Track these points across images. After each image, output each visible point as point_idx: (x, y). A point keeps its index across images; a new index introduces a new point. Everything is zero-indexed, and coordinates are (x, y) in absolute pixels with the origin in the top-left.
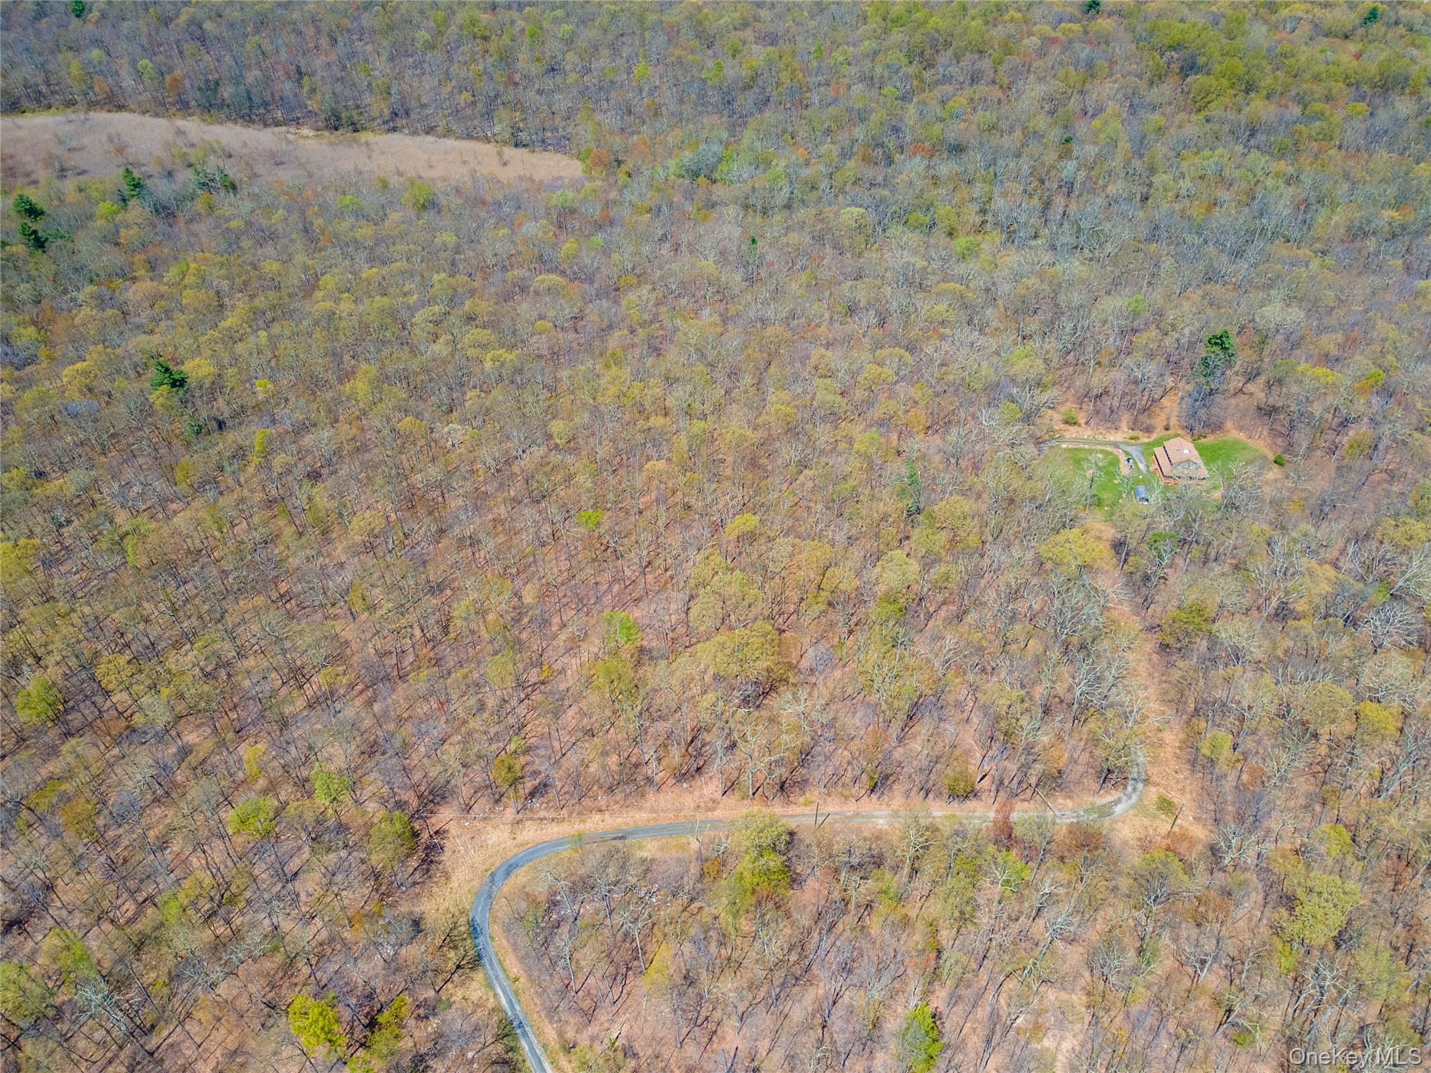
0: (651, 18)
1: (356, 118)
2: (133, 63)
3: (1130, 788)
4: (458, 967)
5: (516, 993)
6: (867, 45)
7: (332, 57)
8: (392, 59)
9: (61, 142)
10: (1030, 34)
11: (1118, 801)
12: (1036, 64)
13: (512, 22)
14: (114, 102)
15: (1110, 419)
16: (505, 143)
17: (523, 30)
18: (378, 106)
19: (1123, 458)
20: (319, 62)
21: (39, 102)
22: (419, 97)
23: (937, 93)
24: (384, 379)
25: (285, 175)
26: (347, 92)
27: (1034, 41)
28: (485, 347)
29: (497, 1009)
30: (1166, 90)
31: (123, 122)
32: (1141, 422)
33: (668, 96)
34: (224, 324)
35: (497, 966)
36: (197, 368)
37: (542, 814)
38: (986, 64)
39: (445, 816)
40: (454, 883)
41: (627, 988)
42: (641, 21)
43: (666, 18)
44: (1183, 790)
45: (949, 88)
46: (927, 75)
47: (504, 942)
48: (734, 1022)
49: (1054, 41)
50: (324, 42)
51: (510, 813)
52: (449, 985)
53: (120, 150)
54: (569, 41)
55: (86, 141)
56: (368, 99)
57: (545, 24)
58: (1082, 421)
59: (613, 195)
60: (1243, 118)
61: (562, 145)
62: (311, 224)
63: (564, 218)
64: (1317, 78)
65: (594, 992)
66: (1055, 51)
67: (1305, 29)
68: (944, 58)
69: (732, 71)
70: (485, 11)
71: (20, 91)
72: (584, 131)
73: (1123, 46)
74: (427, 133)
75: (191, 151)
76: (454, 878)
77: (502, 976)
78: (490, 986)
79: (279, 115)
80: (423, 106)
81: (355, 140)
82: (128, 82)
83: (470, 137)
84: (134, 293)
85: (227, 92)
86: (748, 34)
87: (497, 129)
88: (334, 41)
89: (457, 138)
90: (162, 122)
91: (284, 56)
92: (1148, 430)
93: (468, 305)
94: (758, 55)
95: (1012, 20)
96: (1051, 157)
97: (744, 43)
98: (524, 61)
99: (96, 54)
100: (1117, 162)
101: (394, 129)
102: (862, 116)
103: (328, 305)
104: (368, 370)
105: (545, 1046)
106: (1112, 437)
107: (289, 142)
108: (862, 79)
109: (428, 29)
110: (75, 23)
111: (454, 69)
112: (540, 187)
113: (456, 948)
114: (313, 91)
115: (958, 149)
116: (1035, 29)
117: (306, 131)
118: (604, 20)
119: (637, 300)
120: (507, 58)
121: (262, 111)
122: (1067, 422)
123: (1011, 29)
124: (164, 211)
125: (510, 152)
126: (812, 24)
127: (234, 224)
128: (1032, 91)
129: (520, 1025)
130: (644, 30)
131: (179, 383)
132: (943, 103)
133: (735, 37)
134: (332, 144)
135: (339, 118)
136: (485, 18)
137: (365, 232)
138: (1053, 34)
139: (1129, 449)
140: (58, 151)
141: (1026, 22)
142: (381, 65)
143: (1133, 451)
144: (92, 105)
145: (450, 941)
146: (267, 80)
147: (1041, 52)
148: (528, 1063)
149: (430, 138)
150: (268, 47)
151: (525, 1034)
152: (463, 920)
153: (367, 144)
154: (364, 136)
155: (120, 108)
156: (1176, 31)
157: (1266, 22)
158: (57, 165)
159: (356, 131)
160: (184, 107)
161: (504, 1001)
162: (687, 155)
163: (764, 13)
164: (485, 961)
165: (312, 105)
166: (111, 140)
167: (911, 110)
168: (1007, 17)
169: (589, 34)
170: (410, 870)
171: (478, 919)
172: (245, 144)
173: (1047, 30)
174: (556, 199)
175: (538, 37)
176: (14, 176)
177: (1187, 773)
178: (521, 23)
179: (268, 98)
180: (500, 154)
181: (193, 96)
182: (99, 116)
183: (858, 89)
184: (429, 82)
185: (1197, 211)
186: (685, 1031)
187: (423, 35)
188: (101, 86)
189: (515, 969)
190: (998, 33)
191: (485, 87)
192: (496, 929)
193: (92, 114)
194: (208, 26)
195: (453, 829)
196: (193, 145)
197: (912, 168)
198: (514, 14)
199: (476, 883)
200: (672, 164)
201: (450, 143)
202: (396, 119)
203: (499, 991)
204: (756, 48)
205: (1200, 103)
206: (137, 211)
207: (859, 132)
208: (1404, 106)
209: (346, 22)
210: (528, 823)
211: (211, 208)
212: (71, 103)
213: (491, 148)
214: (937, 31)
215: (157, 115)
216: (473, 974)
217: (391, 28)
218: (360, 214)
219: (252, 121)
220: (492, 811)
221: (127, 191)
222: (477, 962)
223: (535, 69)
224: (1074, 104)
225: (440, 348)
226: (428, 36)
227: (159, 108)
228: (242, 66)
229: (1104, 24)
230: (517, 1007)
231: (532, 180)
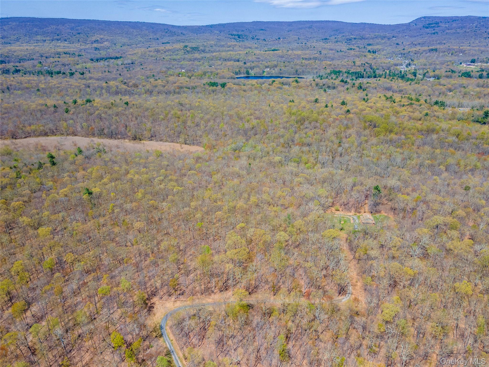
0: (225, 113)
1: (141, 137)
2: (81, 124)
3: (347, 296)
4: (156, 337)
5: (172, 344)
6: (285, 120)
7: (136, 122)
8: (152, 123)
9: (59, 143)
10: (330, 117)
11: (344, 298)
12: (332, 125)
13: (186, 114)
14: (74, 134)
15: (349, 210)
16: (183, 143)
17: (189, 116)
18: (147, 134)
19: (352, 219)
20: (132, 124)
21: (53, 134)
22: (159, 132)
23: (304, 131)
24: (145, 193)
25: (121, 151)
26: (140, 131)
27: (332, 119)
28: (174, 186)
29: (166, 348)
30: (367, 132)
31: (76, 139)
32: (358, 210)
33: (229, 132)
34: (103, 181)
35: (167, 337)
36: (96, 190)
37: (182, 299)
38: (318, 125)
39: (155, 300)
40: (156, 316)
41: (203, 342)
42: (222, 113)
43: (229, 113)
44: (362, 297)
45: (307, 130)
46: (301, 127)
47: (169, 331)
48: (233, 351)
49: (337, 119)
50: (134, 119)
51: (173, 299)
52: (153, 341)
53: (75, 145)
54: (202, 119)
55: (66, 143)
56: (145, 132)
57: (196, 114)
58: (341, 210)
59: (212, 155)
60: (388, 138)
61: (199, 144)
62: (127, 160)
63: (198, 159)
64: (409, 129)
65: (194, 343)
66: (337, 122)
67: (407, 118)
68: (306, 122)
69: (247, 126)
70: (179, 111)
71: (48, 131)
72: (205, 140)
73: (356, 120)
74: (161, 141)
75: (95, 145)
76: (156, 315)
77: (168, 339)
78: (165, 342)
79: (119, 137)
80: (161, 134)
81: (141, 143)
82: (79, 129)
83: (172, 142)
84: (79, 175)
85: (106, 131)
86: (252, 117)
87: (180, 140)
88: (137, 118)
89: (169, 142)
90: (88, 138)
91: (123, 122)
92: (360, 212)
93: (170, 178)
94: (255, 122)
95: (326, 114)
96: (336, 146)
97: (251, 119)
98: (189, 123)
99: (71, 121)
100: (353, 148)
101: (151, 140)
102: (283, 136)
103: (132, 176)
104: (142, 190)
105: (179, 358)
106: (349, 214)
107: (121, 143)
108: (284, 128)
109: (163, 115)
110: (66, 114)
111: (169, 125)
112: (192, 153)
113: (156, 332)
114: (130, 131)
115: (309, 145)
116: (332, 116)
117: (126, 140)
118: (212, 113)
119: (217, 177)
120: (185, 122)
121: (115, 136)
122: (336, 210)
123: (325, 116)
124: (88, 157)
125: (184, 146)
126: (270, 114)
127: (107, 159)
128: (331, 131)
129: (173, 352)
130: (223, 116)
131: (90, 193)
132: (306, 134)
133: (248, 118)
134: (134, 143)
135: (136, 137)
136: (179, 113)
137: (142, 161)
138: (337, 118)
139: (354, 217)
140: (58, 145)
141: (329, 115)
142: (149, 125)
143: (355, 217)
144: (68, 135)
145: (154, 330)
146: (117, 128)
147: (334, 122)
148: (174, 361)
149: (161, 142)
150: (119, 120)
151: (174, 354)
152: (158, 325)
153: (144, 143)
154: (142, 142)
155: (76, 135)
156: (370, 118)
157: (396, 116)
158: (57, 148)
159: (140, 140)
160: (93, 135)
161: (168, 346)
162: (233, 145)
163: (256, 112)
164: (164, 335)
165: (129, 134)
166: (73, 142)
167: (297, 135)
168: (324, 114)
169: (208, 117)
170: (144, 312)
171: (162, 325)
172: (109, 143)
173: (335, 117)
174: (196, 155)
175: (194, 117)
176: (45, 151)
177: (363, 292)
178: (189, 114)
179: (117, 133)
180: (181, 146)
181: (96, 132)
182: (69, 137)
183: (282, 130)
184: (162, 128)
185: (375, 160)
186: (218, 354)
187: (162, 117)
188: (71, 130)
189: (172, 337)
190: (321, 117)
191: (178, 129)
192: (168, 328)
193: (68, 137)
194: (103, 115)
195: (157, 303)
196: (95, 144)
197: (296, 149)
198: (187, 112)
199: (163, 316)
200: (229, 147)
201: (167, 143)
202: (152, 138)
203: (167, 343)
204: (254, 120)
205: (376, 135)
206: (80, 157)
207: (282, 140)
208: (435, 136)
209: (141, 114)
210: (178, 302)
211: (100, 156)
212: (63, 134)
213: (179, 145)
214: (304, 116)
215: (86, 137)
216: (160, 339)
217: (153, 115)
218: (141, 158)
219: (112, 138)
220: (168, 298)
221: (77, 152)
222: (161, 336)
223: (192, 125)
224: (343, 135)
225: (162, 186)
226: (163, 117)
227: (87, 135)
228: (111, 125)
229: (351, 116)
230: (172, 347)
231: (189, 151)
